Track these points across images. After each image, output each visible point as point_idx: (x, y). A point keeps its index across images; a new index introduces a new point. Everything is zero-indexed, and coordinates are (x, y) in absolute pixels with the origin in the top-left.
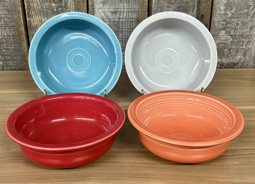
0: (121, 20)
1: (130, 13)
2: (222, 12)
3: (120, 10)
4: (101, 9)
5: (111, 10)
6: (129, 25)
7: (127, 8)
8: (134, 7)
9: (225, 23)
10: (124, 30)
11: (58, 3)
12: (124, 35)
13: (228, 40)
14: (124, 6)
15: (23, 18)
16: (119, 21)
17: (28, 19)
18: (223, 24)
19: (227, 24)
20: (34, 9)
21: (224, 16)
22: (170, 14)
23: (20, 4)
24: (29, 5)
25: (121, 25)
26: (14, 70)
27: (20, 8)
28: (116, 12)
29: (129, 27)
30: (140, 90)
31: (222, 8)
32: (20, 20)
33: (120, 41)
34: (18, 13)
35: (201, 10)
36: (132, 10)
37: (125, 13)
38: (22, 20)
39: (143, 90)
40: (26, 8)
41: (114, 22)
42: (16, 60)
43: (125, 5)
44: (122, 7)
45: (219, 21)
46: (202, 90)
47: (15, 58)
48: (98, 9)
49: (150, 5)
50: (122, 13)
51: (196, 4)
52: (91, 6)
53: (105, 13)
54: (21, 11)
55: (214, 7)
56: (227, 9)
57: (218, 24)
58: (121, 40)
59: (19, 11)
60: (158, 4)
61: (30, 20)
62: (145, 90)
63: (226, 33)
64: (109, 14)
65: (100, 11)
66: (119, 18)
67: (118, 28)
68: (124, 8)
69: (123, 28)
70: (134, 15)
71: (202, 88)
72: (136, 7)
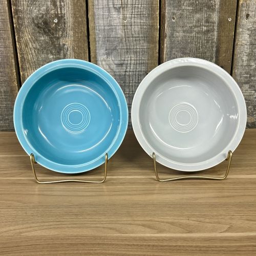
0: (127, 73)
1: (138, 65)
2: (245, 63)
3: (126, 62)
4: (105, 61)
5: (116, 62)
6: (137, 79)
7: (134, 60)
8: (143, 58)
9: (248, 75)
10: (131, 84)
11: (55, 55)
12: (131, 90)
13: (252, 95)
14: (131, 58)
15: (16, 72)
16: (125, 75)
17: (21, 73)
18: (246, 77)
19: (250, 77)
20: (28, 62)
21: (247, 68)
22: (186, 61)
23: (13, 55)
24: (22, 57)
25: (127, 79)
26: (6, 131)
27: (13, 61)
28: (122, 65)
29: (137, 82)
30: (150, 154)
31: (245, 58)
32: (12, 74)
33: (126, 97)
34: (11, 66)
35: (220, 60)
36: (141, 61)
37: (132, 66)
38: (15, 74)
39: (154, 153)
40: (19, 60)
41: (120, 75)
42: (8, 119)
43: (133, 56)
44: (129, 59)
45: (241, 74)
46: (229, 153)
47: (7, 117)
48: (102, 61)
49: (161, 56)
50: (129, 65)
51: (214, 55)
52: (93, 58)
53: (109, 65)
54: (14, 64)
55: (235, 57)
56: (250, 59)
57: (241, 77)
58: (128, 96)
59: (12, 64)
60: (170, 54)
61: (23, 74)
62: (156, 153)
63: (249, 88)
64: (114, 67)
65: (104, 63)
66: (126, 71)
67: (124, 83)
68: (131, 60)
69: (130, 83)
70: (142, 67)
71: (230, 152)
72: (145, 58)
